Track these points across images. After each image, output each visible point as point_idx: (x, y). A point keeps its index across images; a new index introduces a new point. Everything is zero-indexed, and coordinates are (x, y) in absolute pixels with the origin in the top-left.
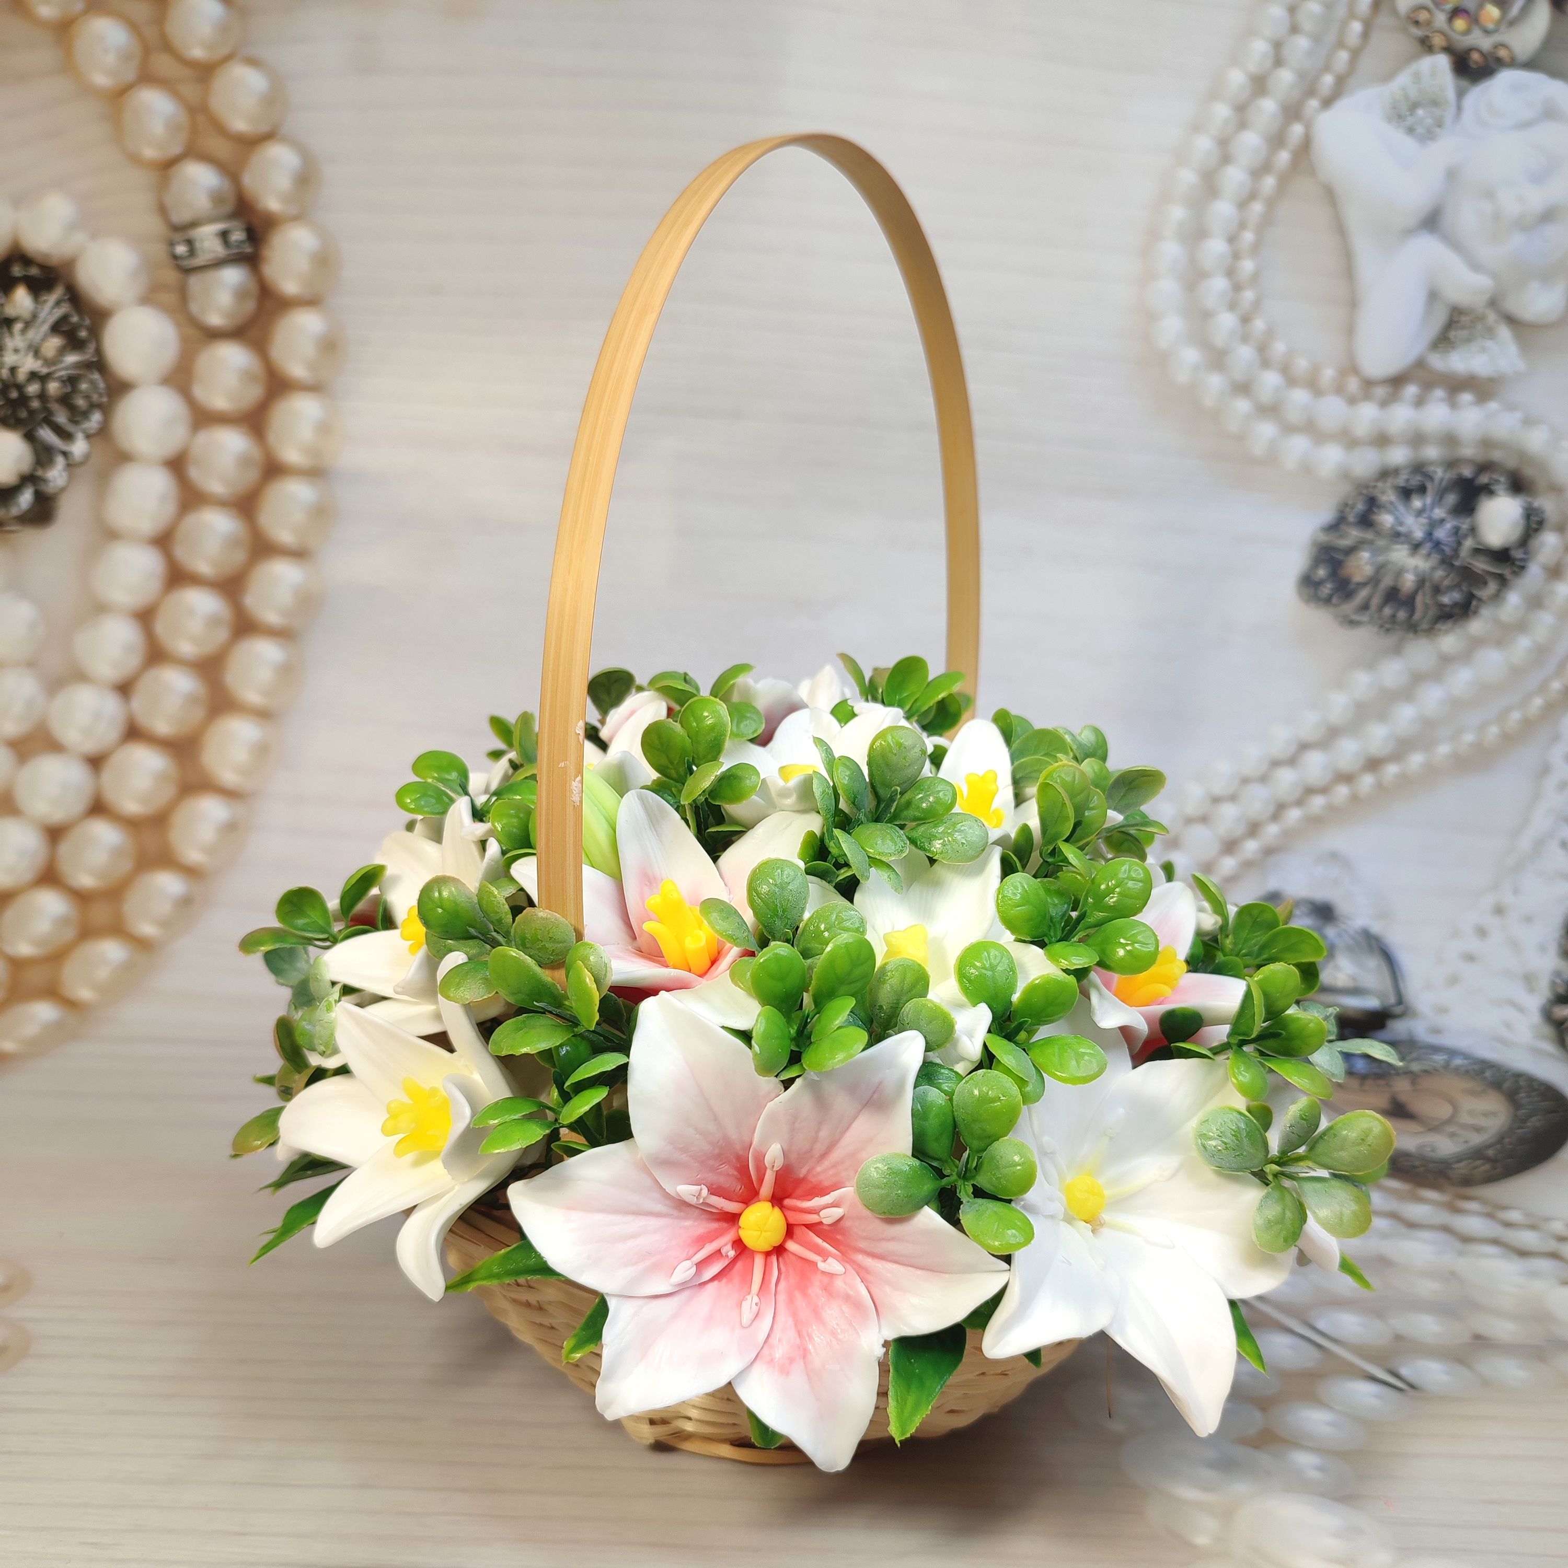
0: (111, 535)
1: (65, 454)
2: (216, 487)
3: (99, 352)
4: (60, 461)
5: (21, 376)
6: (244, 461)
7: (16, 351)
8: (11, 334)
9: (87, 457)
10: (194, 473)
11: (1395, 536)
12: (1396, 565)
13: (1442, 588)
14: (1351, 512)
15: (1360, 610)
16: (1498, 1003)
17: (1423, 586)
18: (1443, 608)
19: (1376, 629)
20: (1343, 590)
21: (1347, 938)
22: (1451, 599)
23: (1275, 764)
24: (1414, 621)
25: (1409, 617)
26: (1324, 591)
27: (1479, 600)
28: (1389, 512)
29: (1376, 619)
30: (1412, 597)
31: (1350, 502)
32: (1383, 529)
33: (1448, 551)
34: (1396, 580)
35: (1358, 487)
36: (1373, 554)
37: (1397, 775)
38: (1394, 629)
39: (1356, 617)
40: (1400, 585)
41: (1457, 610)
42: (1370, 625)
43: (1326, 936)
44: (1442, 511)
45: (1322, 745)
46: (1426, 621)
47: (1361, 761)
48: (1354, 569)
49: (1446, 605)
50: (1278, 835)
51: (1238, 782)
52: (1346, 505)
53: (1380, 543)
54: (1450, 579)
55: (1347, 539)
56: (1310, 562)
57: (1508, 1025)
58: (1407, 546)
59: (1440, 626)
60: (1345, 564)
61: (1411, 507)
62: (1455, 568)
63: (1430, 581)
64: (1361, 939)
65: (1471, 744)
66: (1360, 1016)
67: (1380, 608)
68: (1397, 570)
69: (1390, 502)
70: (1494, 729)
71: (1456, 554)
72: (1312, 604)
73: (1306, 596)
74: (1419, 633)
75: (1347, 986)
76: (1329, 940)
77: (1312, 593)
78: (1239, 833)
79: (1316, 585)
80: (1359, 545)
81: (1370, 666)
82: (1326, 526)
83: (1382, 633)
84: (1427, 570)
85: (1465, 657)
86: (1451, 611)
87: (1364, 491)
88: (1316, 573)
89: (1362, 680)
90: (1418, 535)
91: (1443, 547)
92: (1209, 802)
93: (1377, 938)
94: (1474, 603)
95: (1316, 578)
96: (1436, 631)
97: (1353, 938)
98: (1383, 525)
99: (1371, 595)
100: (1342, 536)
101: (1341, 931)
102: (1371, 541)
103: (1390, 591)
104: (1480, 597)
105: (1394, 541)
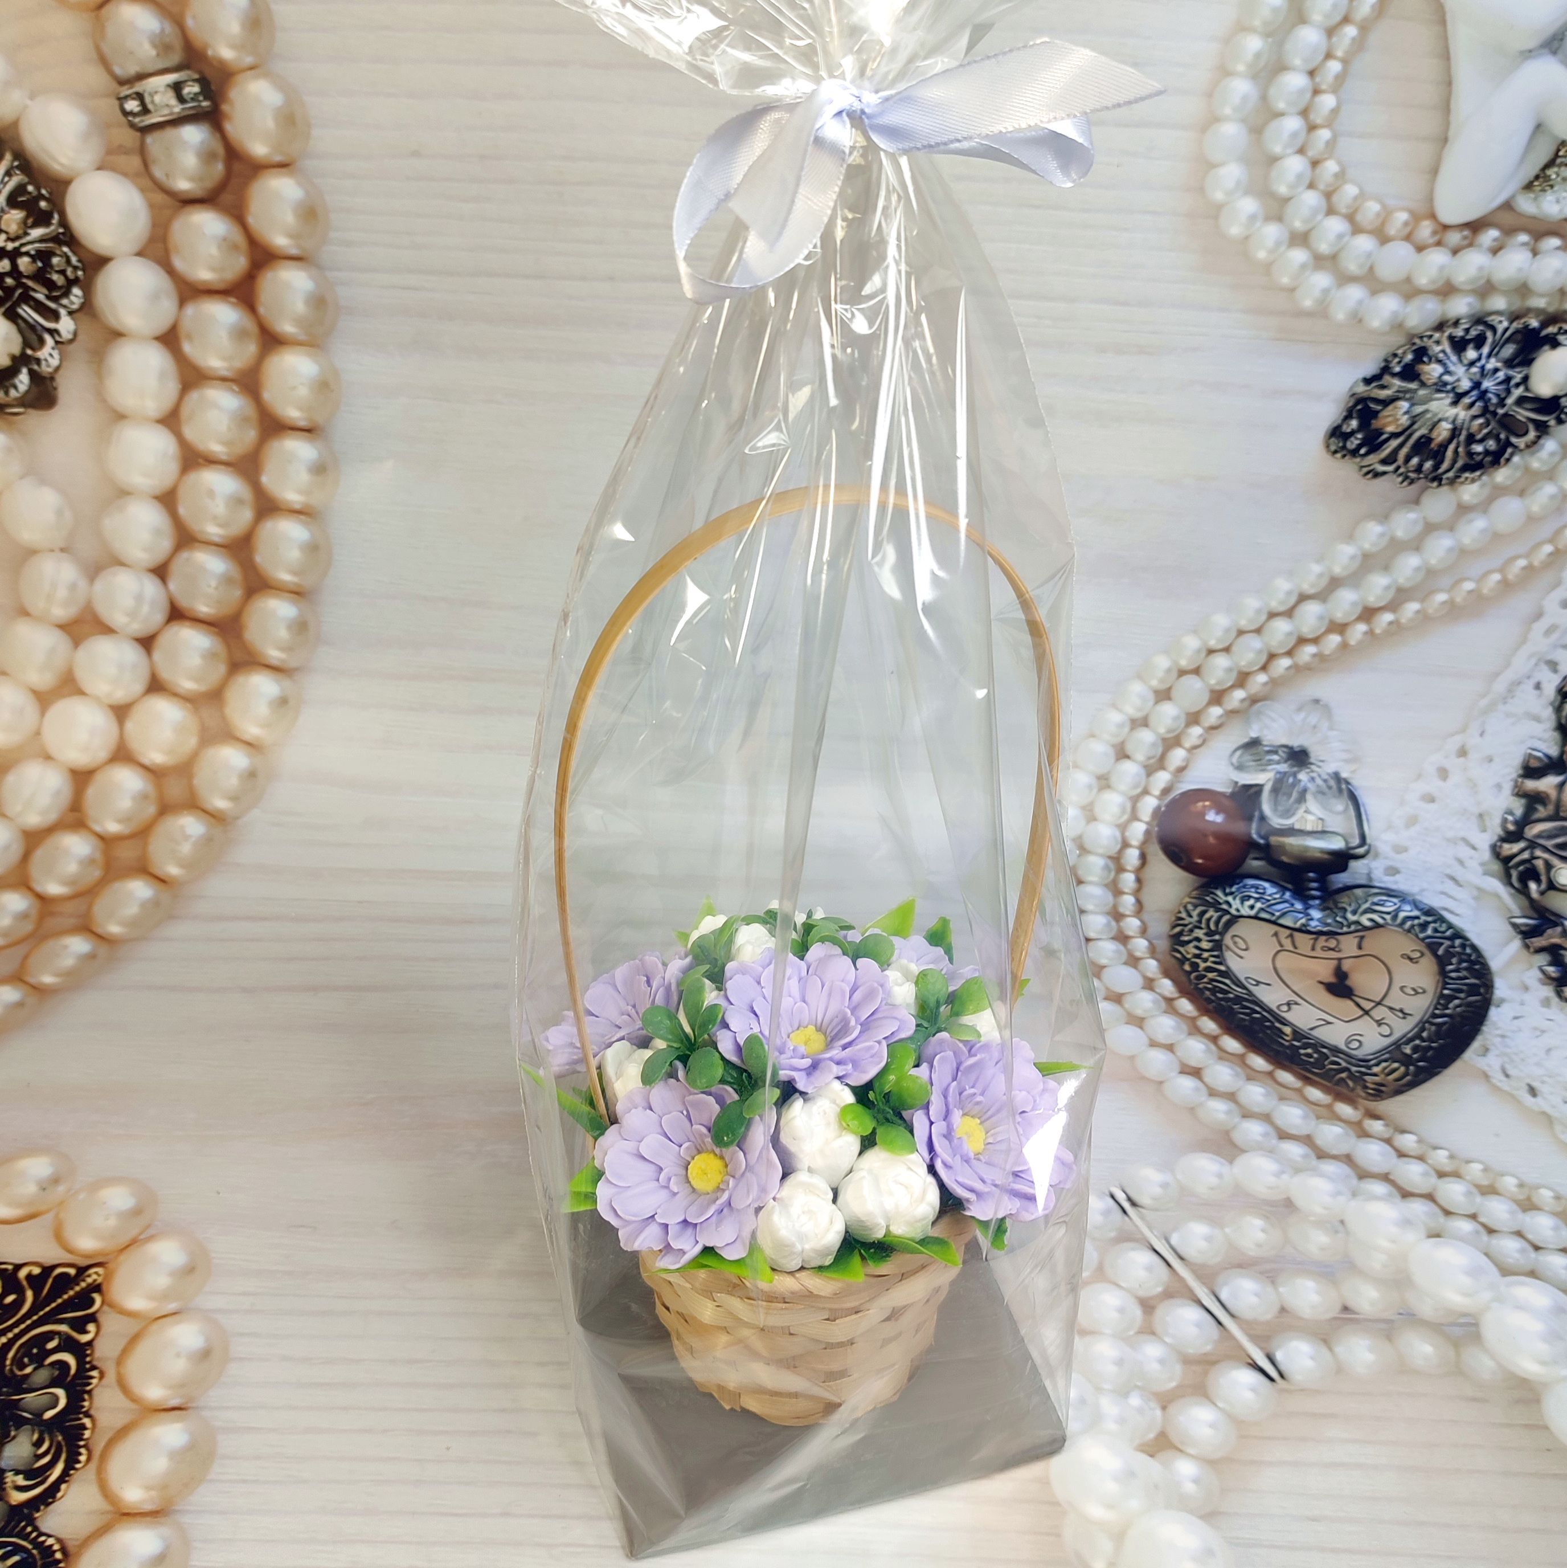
0: (117, 416)
1: (53, 333)
2: (215, 363)
3: (64, 223)
4: (49, 340)
9: (76, 335)
10: (187, 348)
11: (1440, 386)
12: (1436, 415)
13: (1479, 437)
14: (1400, 362)
15: (1384, 462)
16: (1453, 841)
17: (1460, 435)
18: (1474, 456)
19: (1400, 479)
20: (1373, 441)
21: (1319, 781)
22: (1485, 447)
23: (1272, 615)
24: (1440, 471)
25: (1436, 467)
26: (1353, 443)
27: (1515, 447)
28: (1439, 361)
29: (1402, 470)
30: (1444, 446)
31: (1400, 352)
32: (1429, 379)
33: (1494, 400)
34: (1431, 430)
35: (1411, 337)
36: (1412, 405)
37: (1391, 623)
38: (1419, 479)
39: (1381, 468)
40: (1434, 435)
41: (1488, 459)
42: (1395, 476)
43: (1300, 781)
44: (1498, 361)
45: (1322, 596)
46: (1454, 470)
47: (1358, 610)
48: (1390, 419)
49: (1479, 454)
50: (1265, 684)
51: (1234, 634)
52: (1395, 355)
53: (1422, 392)
54: (1490, 428)
55: (1389, 389)
56: (1344, 414)
57: (1461, 862)
58: (1451, 395)
59: (1467, 475)
60: (1381, 415)
61: (1465, 356)
62: (1498, 417)
63: (1468, 429)
64: (1332, 783)
65: (1470, 592)
66: (1326, 856)
67: (1408, 459)
68: (1436, 419)
69: (1443, 351)
70: (1496, 577)
71: (1502, 403)
72: (1339, 455)
73: (1333, 448)
74: (1444, 482)
75: (1315, 829)
76: (1302, 784)
77: (1341, 444)
78: (1229, 684)
79: (1347, 436)
80: (1401, 395)
81: (1384, 518)
82: (1368, 376)
83: (1405, 483)
84: (1468, 418)
85: (1484, 506)
86: (1482, 460)
87: (1417, 341)
88: (1349, 425)
89: (1372, 533)
90: (1465, 384)
91: (1490, 395)
92: (1203, 654)
93: (1348, 783)
94: (1509, 450)
95: (1347, 429)
96: (1462, 479)
97: (1325, 781)
98: (1429, 374)
99: (1401, 446)
100: (1383, 387)
101: (1314, 775)
102: (1415, 391)
103: (1423, 440)
104: (1516, 444)
105: (1439, 391)
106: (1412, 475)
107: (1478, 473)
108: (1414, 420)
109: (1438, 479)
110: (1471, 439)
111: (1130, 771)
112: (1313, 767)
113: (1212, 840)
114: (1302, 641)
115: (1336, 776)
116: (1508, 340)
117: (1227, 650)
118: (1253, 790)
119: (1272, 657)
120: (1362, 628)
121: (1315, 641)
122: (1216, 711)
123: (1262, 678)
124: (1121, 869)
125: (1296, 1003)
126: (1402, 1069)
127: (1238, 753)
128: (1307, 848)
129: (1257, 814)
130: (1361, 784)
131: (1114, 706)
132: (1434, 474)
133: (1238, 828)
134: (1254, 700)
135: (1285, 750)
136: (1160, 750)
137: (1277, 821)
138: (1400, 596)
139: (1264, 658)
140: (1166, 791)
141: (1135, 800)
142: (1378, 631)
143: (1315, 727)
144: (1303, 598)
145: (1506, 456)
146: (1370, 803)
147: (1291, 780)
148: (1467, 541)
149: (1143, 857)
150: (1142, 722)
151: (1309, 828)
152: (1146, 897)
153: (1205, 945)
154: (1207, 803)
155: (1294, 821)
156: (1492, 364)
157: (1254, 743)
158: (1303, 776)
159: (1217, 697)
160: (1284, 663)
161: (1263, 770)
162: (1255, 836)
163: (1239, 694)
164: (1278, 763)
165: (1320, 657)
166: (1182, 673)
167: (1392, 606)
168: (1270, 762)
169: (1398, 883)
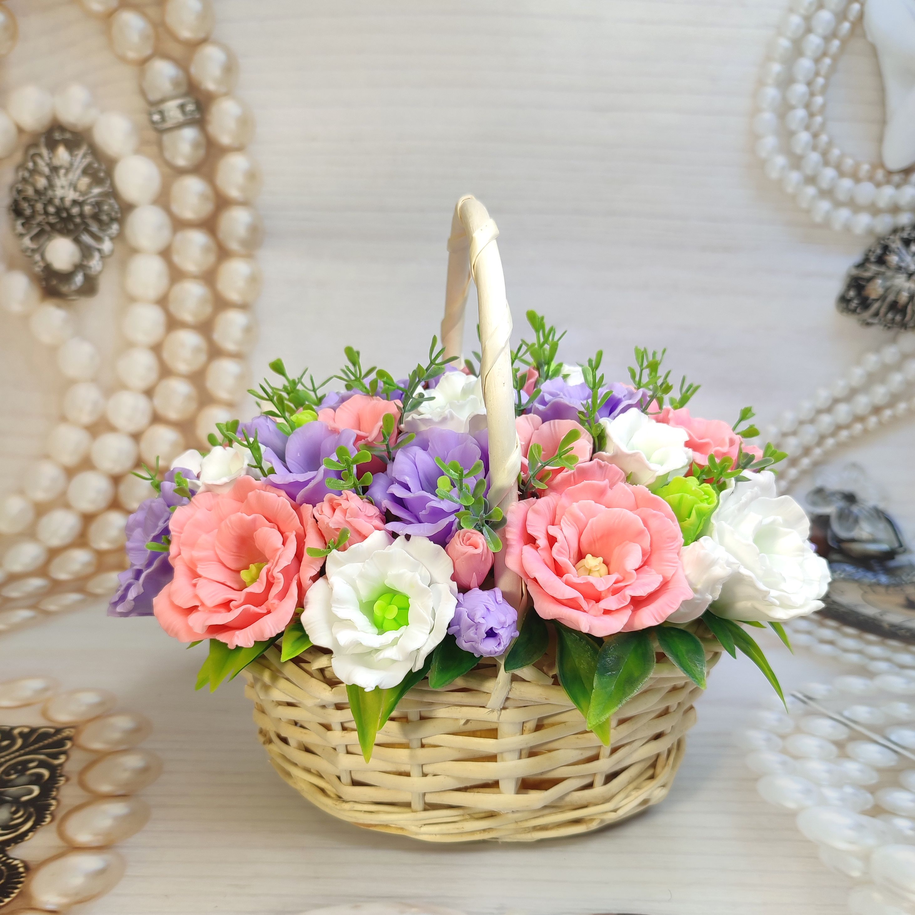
0: (132, 299)
1: (99, 250)
2: (190, 267)
3: (113, 186)
4: (97, 255)
5: (68, 203)
7: (63, 187)
8: (59, 177)
9: (112, 252)
10: (176, 258)
11: (898, 269)
12: (898, 287)
14: (873, 255)
15: (873, 316)
17: (913, 299)
19: (882, 326)
20: (865, 303)
23: (819, 412)
24: (905, 321)
25: (903, 318)
26: (853, 305)
28: (896, 254)
29: (883, 321)
30: (905, 306)
31: (873, 249)
32: (892, 265)
34: (897, 297)
35: (878, 240)
36: (884, 281)
37: (891, 416)
38: (893, 327)
39: (871, 321)
40: (898, 300)
42: (879, 325)
45: (847, 399)
46: (912, 321)
47: (870, 408)
48: (872, 290)
50: (821, 454)
51: (797, 424)
52: (870, 251)
53: (889, 273)
55: (869, 272)
56: (845, 288)
58: (905, 274)
60: (866, 288)
61: (910, 250)
67: (886, 314)
68: (898, 290)
69: (898, 248)
72: (845, 314)
73: (842, 308)
77: (845, 307)
78: (798, 454)
79: (848, 301)
80: (876, 275)
81: (877, 350)
82: (856, 264)
83: (885, 330)
87: (882, 242)
88: (849, 294)
89: (871, 359)
90: (913, 268)
92: (781, 436)
95: (848, 297)
98: (892, 262)
99: (880, 306)
100: (866, 271)
102: (884, 273)
103: (893, 303)
105: (898, 272)
106: (889, 325)
108: (886, 290)
109: (904, 326)
114: (839, 428)
117: (794, 433)
119: (822, 437)
120: (874, 419)
121: (847, 427)
122: (793, 472)
123: (818, 451)
132: (902, 324)
134: (816, 464)
138: (893, 399)
139: (817, 438)
142: (884, 421)
144: (836, 401)
159: (794, 461)
160: (830, 441)
163: (806, 462)
165: (852, 438)
167: (890, 405)
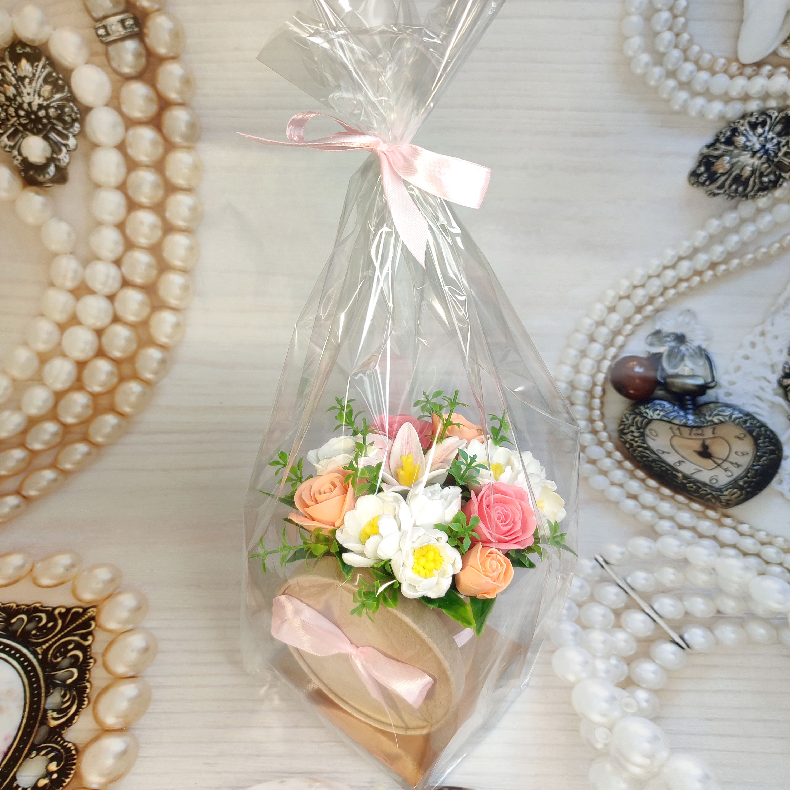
0: (97, 186)
1: (66, 146)
2: (143, 158)
3: (70, 91)
4: (64, 150)
6: (154, 143)
8: (24, 85)
9: (77, 146)
10: (130, 151)
11: (745, 148)
12: (743, 163)
13: (765, 173)
14: (724, 136)
15: (719, 188)
16: (758, 379)
17: (756, 173)
18: (764, 184)
19: (726, 197)
20: (712, 177)
21: (691, 351)
22: (769, 179)
23: (665, 268)
24: (747, 192)
25: (745, 190)
26: (702, 179)
27: (784, 178)
28: (744, 135)
29: (727, 192)
30: (748, 179)
31: (724, 131)
32: (739, 145)
33: (772, 154)
34: (741, 171)
35: (729, 123)
36: (732, 158)
37: (725, 270)
38: (736, 196)
39: (717, 191)
40: (743, 173)
41: (771, 185)
42: (724, 195)
43: (681, 351)
44: (773, 134)
45: (690, 257)
46: (753, 191)
47: (708, 264)
48: (720, 166)
49: (766, 182)
50: (663, 303)
51: (646, 278)
52: (721, 133)
53: (736, 151)
54: (771, 169)
55: (719, 151)
56: (697, 164)
57: (762, 389)
58: (750, 152)
59: (760, 193)
60: (715, 164)
61: (757, 132)
62: (774, 163)
63: (760, 170)
64: (697, 351)
65: (764, 253)
66: (694, 388)
67: (730, 186)
68: (743, 166)
69: (746, 130)
70: (777, 245)
71: (776, 155)
72: (695, 186)
73: (692, 182)
74: (749, 197)
75: (689, 374)
76: (682, 352)
77: (696, 180)
78: (644, 303)
79: (699, 176)
80: (725, 153)
81: (720, 216)
82: (708, 145)
83: (729, 199)
84: (759, 164)
85: (769, 209)
86: (768, 185)
87: (732, 125)
88: (700, 170)
89: (714, 224)
90: (758, 146)
91: (770, 152)
92: (631, 288)
93: (705, 350)
94: (781, 180)
95: (699, 172)
96: (758, 196)
97: (694, 350)
98: (740, 142)
99: (726, 180)
100: (716, 149)
101: (688, 348)
102: (732, 151)
103: (737, 176)
104: (784, 177)
105: (744, 150)
106: (733, 195)
107: (766, 192)
108: (733, 166)
109: (745, 196)
110: (762, 175)
111: (596, 348)
112: (687, 344)
113: (637, 381)
114: (681, 280)
115: (700, 348)
116: (778, 123)
117: (643, 286)
118: (658, 355)
119: (666, 289)
120: (710, 273)
121: (687, 280)
122: (638, 317)
123: (661, 300)
124: (593, 397)
125: (683, 462)
126: (739, 492)
127: (650, 338)
128: (685, 384)
129: (660, 368)
130: (713, 350)
131: (588, 316)
132: (744, 194)
133: (651, 374)
134: (657, 311)
135: (674, 336)
136: (611, 337)
137: (670, 371)
138: (729, 256)
139: (661, 290)
140: (614, 357)
141: (599, 362)
142: (718, 274)
143: (688, 324)
144: (680, 259)
145: (780, 183)
146: (716, 360)
147: (676, 350)
148: (761, 227)
149: (604, 391)
150: (601, 323)
151: (686, 373)
152: (606, 411)
153: (636, 434)
154: (635, 363)
155: (679, 370)
156: (771, 135)
157: (657, 333)
158: (683, 348)
159: (639, 309)
160: (672, 292)
161: (663, 345)
162: (659, 379)
163: (650, 308)
164: (670, 342)
165: (690, 288)
166: (621, 298)
167: (726, 261)
168: (666, 342)
169: (732, 400)
